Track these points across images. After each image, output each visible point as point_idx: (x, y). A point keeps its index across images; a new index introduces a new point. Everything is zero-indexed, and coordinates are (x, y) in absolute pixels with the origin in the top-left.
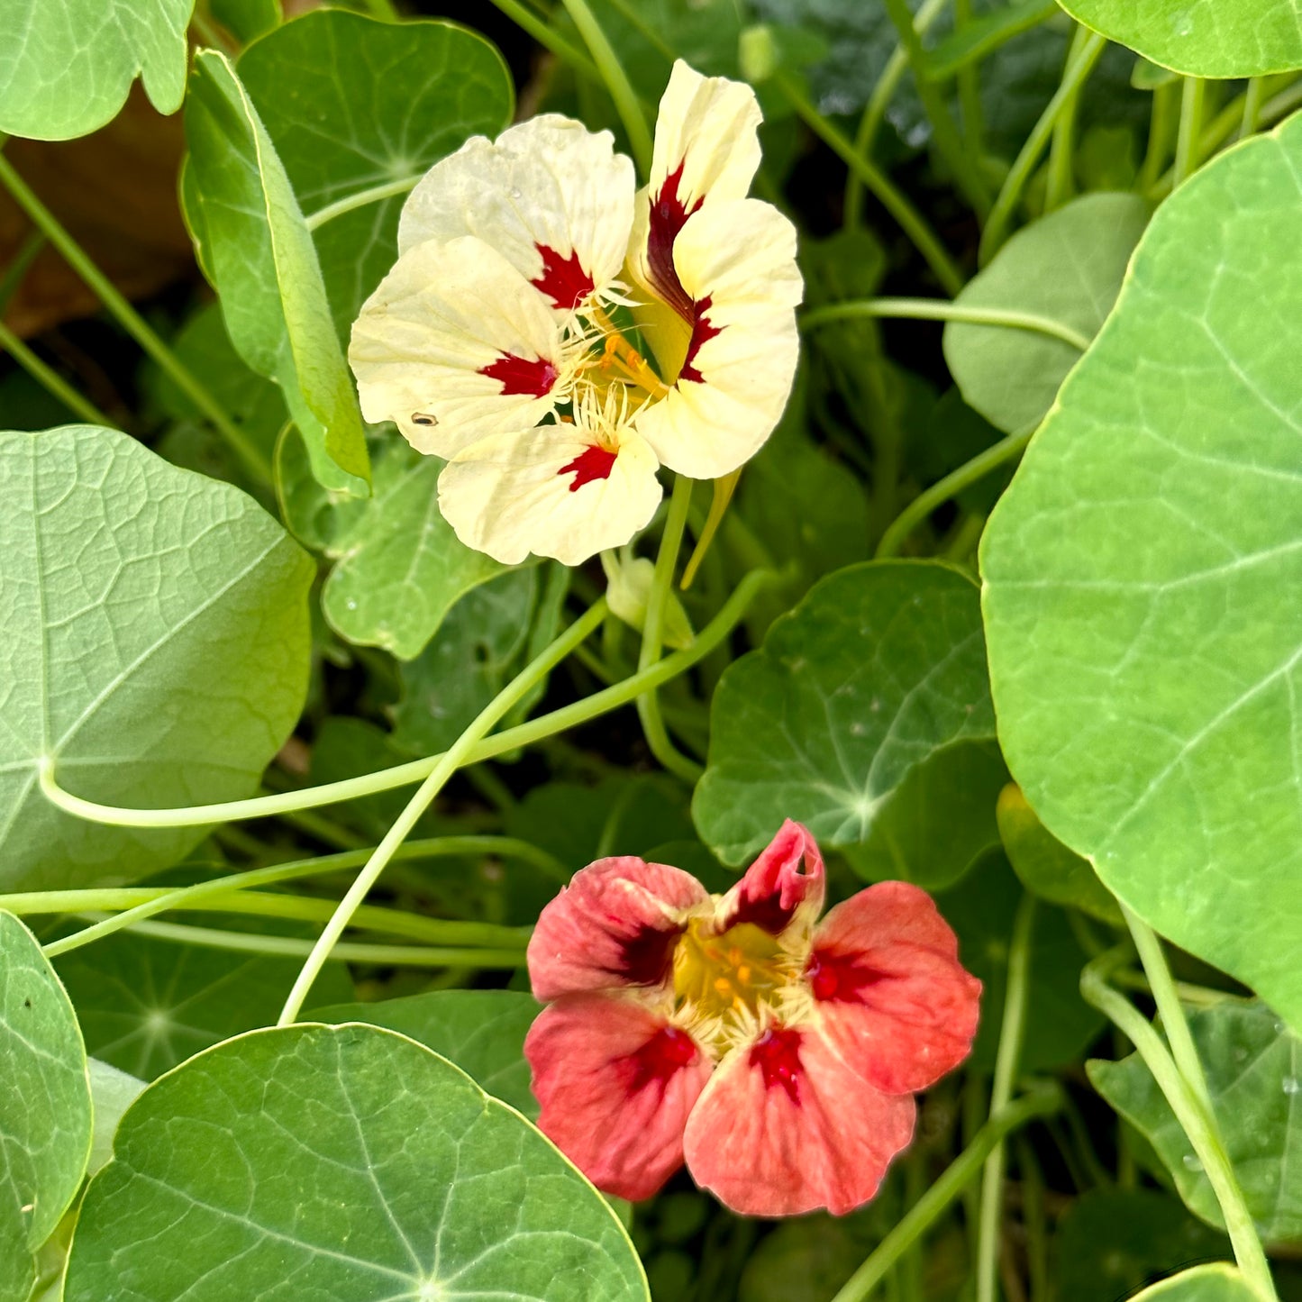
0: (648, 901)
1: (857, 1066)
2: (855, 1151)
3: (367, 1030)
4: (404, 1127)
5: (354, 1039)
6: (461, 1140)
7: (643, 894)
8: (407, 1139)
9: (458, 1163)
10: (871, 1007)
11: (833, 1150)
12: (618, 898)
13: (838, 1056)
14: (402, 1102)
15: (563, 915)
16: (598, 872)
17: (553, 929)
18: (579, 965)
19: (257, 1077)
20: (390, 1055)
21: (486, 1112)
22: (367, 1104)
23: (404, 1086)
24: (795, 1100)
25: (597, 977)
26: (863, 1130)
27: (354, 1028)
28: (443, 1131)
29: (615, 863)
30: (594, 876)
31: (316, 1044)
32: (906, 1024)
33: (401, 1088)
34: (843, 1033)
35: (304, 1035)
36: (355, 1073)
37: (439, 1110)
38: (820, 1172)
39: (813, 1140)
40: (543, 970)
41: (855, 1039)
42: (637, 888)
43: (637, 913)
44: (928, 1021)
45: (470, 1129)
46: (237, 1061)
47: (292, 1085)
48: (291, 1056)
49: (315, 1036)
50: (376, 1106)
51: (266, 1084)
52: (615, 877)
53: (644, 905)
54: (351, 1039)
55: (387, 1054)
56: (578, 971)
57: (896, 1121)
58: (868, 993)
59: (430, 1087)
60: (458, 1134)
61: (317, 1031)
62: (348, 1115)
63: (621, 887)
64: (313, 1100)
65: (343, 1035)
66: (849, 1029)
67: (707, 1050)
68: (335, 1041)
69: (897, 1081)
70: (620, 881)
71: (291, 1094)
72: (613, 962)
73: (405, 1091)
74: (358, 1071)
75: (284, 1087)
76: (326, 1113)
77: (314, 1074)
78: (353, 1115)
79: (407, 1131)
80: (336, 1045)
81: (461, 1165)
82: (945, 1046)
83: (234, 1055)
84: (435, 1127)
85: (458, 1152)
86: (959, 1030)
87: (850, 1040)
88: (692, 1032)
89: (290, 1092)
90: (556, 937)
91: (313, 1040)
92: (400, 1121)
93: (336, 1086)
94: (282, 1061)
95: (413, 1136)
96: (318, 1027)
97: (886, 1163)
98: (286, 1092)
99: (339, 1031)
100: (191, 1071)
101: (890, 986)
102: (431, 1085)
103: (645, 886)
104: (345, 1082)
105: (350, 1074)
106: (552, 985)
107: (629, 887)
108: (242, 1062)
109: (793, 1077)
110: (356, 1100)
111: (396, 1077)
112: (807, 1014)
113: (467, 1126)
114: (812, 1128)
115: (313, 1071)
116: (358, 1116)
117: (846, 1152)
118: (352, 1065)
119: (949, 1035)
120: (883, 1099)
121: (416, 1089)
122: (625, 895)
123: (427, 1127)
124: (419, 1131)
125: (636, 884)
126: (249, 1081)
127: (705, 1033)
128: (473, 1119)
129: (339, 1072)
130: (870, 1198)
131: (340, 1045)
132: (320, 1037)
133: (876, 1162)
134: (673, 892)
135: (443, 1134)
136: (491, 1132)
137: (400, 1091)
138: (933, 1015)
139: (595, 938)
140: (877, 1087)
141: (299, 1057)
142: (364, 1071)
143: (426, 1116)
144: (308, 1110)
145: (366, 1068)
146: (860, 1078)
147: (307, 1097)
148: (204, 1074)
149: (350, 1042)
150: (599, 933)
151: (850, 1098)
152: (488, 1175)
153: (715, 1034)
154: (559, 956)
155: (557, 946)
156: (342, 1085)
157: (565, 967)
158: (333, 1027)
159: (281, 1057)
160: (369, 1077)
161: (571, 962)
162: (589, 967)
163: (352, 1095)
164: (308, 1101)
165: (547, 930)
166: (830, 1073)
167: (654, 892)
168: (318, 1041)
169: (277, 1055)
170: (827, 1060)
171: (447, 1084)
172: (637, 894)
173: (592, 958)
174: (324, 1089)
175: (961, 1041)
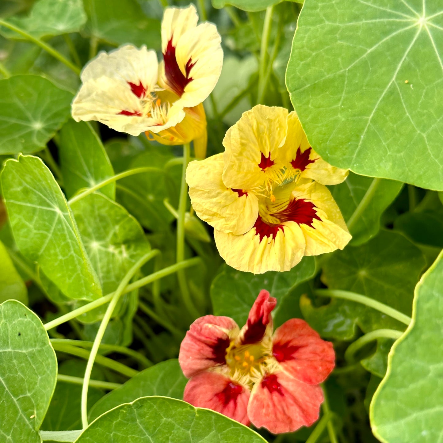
0: (218, 329)
1: (299, 378)
2: (307, 406)
3: (144, 399)
4: (167, 433)
5: (140, 405)
6: (190, 430)
7: (216, 327)
8: (170, 437)
9: (191, 439)
10: (298, 359)
11: (300, 407)
12: (207, 331)
13: (291, 377)
14: (165, 424)
15: (189, 342)
16: (198, 323)
17: (187, 348)
18: (199, 359)
19: (107, 433)
20: (155, 407)
21: (197, 415)
22: (151, 429)
23: (163, 417)
24: (282, 394)
25: (205, 363)
26: (307, 398)
27: (139, 400)
28: (182, 429)
29: (203, 319)
30: (197, 325)
31: (126, 413)
32: (311, 361)
33: (163, 418)
34: (291, 369)
35: (121, 410)
36: (144, 419)
37: (179, 421)
38: (297, 415)
39: (292, 405)
40: (186, 364)
41: (296, 370)
42: (213, 326)
43: (215, 334)
44: (318, 358)
45: (193, 424)
46: (99, 429)
47: (121, 432)
48: (118, 421)
49: (125, 409)
50: (155, 428)
51: (112, 435)
52: (204, 323)
53: (217, 331)
54: (139, 405)
55: (154, 407)
56: (198, 361)
57: (317, 394)
58: (295, 355)
59: (173, 413)
60: (188, 428)
61: (126, 407)
62: (146, 436)
63: (208, 327)
64: (131, 435)
65: (135, 405)
66: (293, 368)
67: (246, 387)
68: (133, 409)
69: (314, 380)
70: (207, 325)
71: (122, 436)
72: (210, 355)
73: (165, 419)
74: (145, 418)
75: (119, 434)
76: (137, 439)
77: (128, 425)
78: (147, 435)
79: (169, 434)
80: (134, 410)
81: (193, 439)
82: (326, 365)
83: (97, 427)
84: (179, 429)
85: (190, 435)
86: (329, 359)
87: (294, 371)
88: (239, 382)
89: (121, 435)
90: (188, 351)
91: (125, 411)
92: (165, 431)
93: (138, 427)
94: (116, 424)
95: (172, 434)
96: (125, 405)
97: (318, 407)
98: (120, 436)
99: (134, 404)
100: (83, 438)
101: (302, 350)
102: (174, 412)
103: (216, 324)
104: (140, 424)
105: (142, 420)
106: (191, 369)
107: (210, 326)
108: (100, 429)
109: (279, 388)
110: (147, 429)
111: (159, 414)
112: (276, 367)
113: (191, 423)
114: (291, 401)
115: (128, 424)
116: (149, 435)
117: (304, 407)
118: (141, 416)
119: (327, 361)
120: (311, 387)
121: (168, 416)
122: (210, 329)
123: (176, 430)
124: (174, 432)
125: (212, 324)
126: (105, 436)
127: (244, 381)
128: (193, 420)
129: (138, 420)
130: (317, 419)
131: (135, 410)
132: (127, 409)
133: (315, 408)
134: (226, 323)
135: (183, 430)
136: (201, 422)
137: (162, 419)
138: (320, 356)
139: (203, 347)
140: (308, 383)
141: (121, 420)
142: (147, 417)
143: (175, 425)
144: (130, 440)
145: (147, 415)
146: (301, 382)
147: (128, 435)
148: (88, 438)
149: (139, 407)
150: (203, 345)
151: (300, 389)
152: (204, 439)
153: (248, 380)
154: (191, 357)
155: (189, 354)
156: (140, 425)
157: (194, 361)
158: (131, 403)
159: (114, 422)
160: (149, 418)
161: (196, 359)
162: (202, 359)
163: (145, 428)
164: (129, 436)
165: (184, 349)
166: (291, 383)
167: (219, 325)
168: (127, 411)
169: (112, 422)
170: (288, 379)
171: (180, 409)
172: (213, 327)
173: (203, 355)
174: (133, 429)
175: (331, 362)
